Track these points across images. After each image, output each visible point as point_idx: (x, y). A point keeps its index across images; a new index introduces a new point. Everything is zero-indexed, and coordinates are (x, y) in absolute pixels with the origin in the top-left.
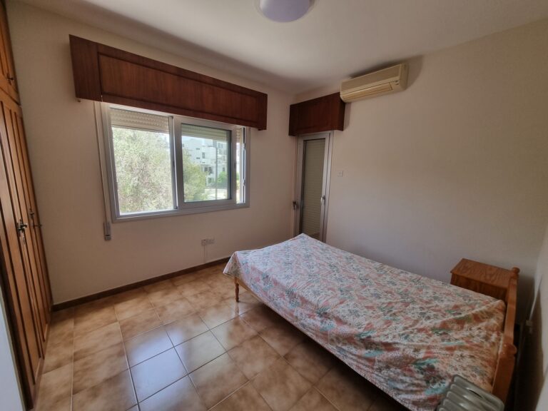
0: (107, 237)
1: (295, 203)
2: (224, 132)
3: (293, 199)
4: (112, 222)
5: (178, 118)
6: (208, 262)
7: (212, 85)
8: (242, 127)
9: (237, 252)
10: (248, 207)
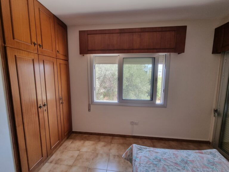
0: (89, 110)
1: (216, 111)
2: (150, 59)
3: (214, 107)
4: (91, 104)
5: (122, 55)
6: (133, 135)
7: (140, 32)
8: (164, 54)
9: (134, 145)
10: (166, 107)
